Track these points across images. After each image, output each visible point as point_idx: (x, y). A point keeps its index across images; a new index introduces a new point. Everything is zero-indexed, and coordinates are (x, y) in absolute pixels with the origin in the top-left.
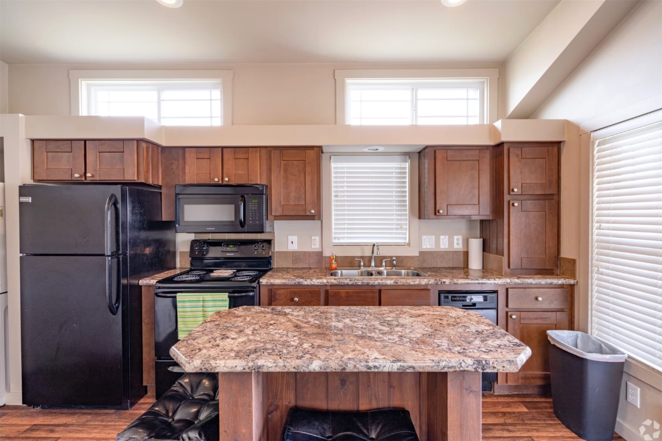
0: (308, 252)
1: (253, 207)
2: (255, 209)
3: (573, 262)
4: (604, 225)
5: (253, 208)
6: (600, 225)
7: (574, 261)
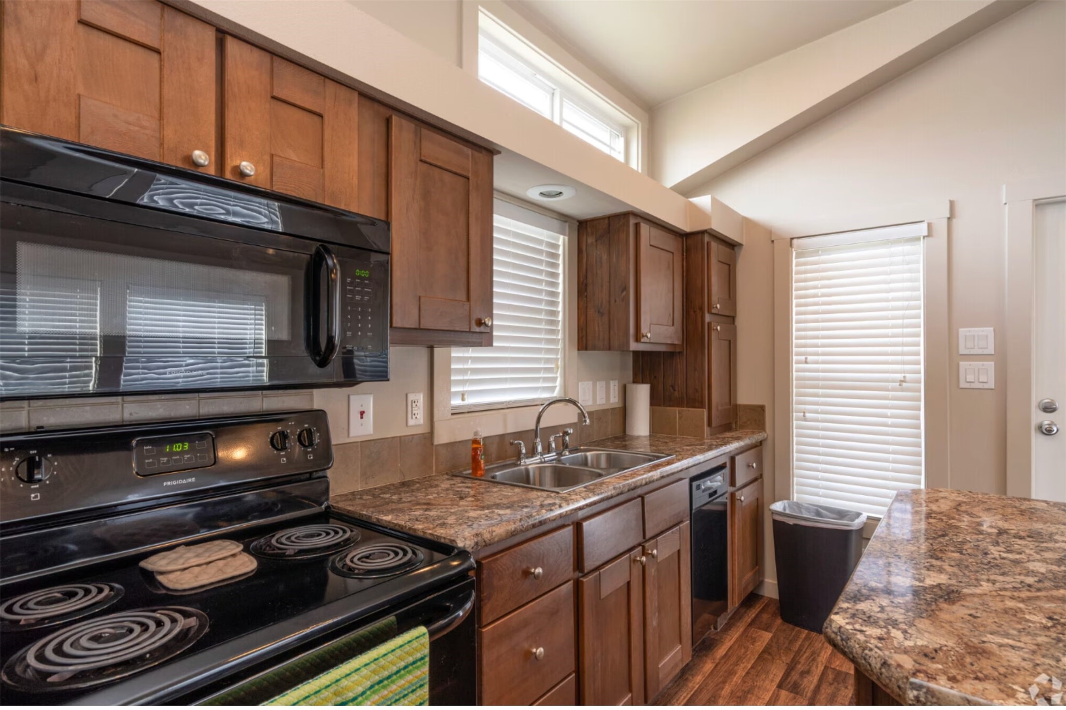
0: (400, 437)
1: (359, 293)
2: (362, 299)
3: (760, 410)
4: (810, 358)
5: (358, 297)
6: (806, 358)
7: (762, 408)
